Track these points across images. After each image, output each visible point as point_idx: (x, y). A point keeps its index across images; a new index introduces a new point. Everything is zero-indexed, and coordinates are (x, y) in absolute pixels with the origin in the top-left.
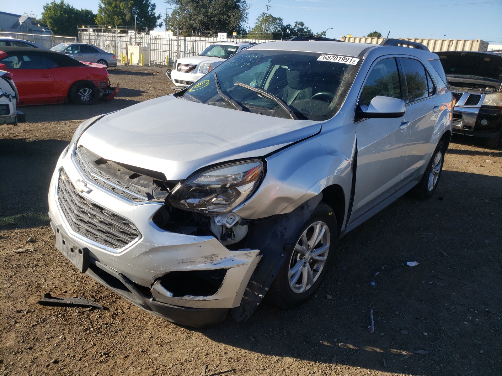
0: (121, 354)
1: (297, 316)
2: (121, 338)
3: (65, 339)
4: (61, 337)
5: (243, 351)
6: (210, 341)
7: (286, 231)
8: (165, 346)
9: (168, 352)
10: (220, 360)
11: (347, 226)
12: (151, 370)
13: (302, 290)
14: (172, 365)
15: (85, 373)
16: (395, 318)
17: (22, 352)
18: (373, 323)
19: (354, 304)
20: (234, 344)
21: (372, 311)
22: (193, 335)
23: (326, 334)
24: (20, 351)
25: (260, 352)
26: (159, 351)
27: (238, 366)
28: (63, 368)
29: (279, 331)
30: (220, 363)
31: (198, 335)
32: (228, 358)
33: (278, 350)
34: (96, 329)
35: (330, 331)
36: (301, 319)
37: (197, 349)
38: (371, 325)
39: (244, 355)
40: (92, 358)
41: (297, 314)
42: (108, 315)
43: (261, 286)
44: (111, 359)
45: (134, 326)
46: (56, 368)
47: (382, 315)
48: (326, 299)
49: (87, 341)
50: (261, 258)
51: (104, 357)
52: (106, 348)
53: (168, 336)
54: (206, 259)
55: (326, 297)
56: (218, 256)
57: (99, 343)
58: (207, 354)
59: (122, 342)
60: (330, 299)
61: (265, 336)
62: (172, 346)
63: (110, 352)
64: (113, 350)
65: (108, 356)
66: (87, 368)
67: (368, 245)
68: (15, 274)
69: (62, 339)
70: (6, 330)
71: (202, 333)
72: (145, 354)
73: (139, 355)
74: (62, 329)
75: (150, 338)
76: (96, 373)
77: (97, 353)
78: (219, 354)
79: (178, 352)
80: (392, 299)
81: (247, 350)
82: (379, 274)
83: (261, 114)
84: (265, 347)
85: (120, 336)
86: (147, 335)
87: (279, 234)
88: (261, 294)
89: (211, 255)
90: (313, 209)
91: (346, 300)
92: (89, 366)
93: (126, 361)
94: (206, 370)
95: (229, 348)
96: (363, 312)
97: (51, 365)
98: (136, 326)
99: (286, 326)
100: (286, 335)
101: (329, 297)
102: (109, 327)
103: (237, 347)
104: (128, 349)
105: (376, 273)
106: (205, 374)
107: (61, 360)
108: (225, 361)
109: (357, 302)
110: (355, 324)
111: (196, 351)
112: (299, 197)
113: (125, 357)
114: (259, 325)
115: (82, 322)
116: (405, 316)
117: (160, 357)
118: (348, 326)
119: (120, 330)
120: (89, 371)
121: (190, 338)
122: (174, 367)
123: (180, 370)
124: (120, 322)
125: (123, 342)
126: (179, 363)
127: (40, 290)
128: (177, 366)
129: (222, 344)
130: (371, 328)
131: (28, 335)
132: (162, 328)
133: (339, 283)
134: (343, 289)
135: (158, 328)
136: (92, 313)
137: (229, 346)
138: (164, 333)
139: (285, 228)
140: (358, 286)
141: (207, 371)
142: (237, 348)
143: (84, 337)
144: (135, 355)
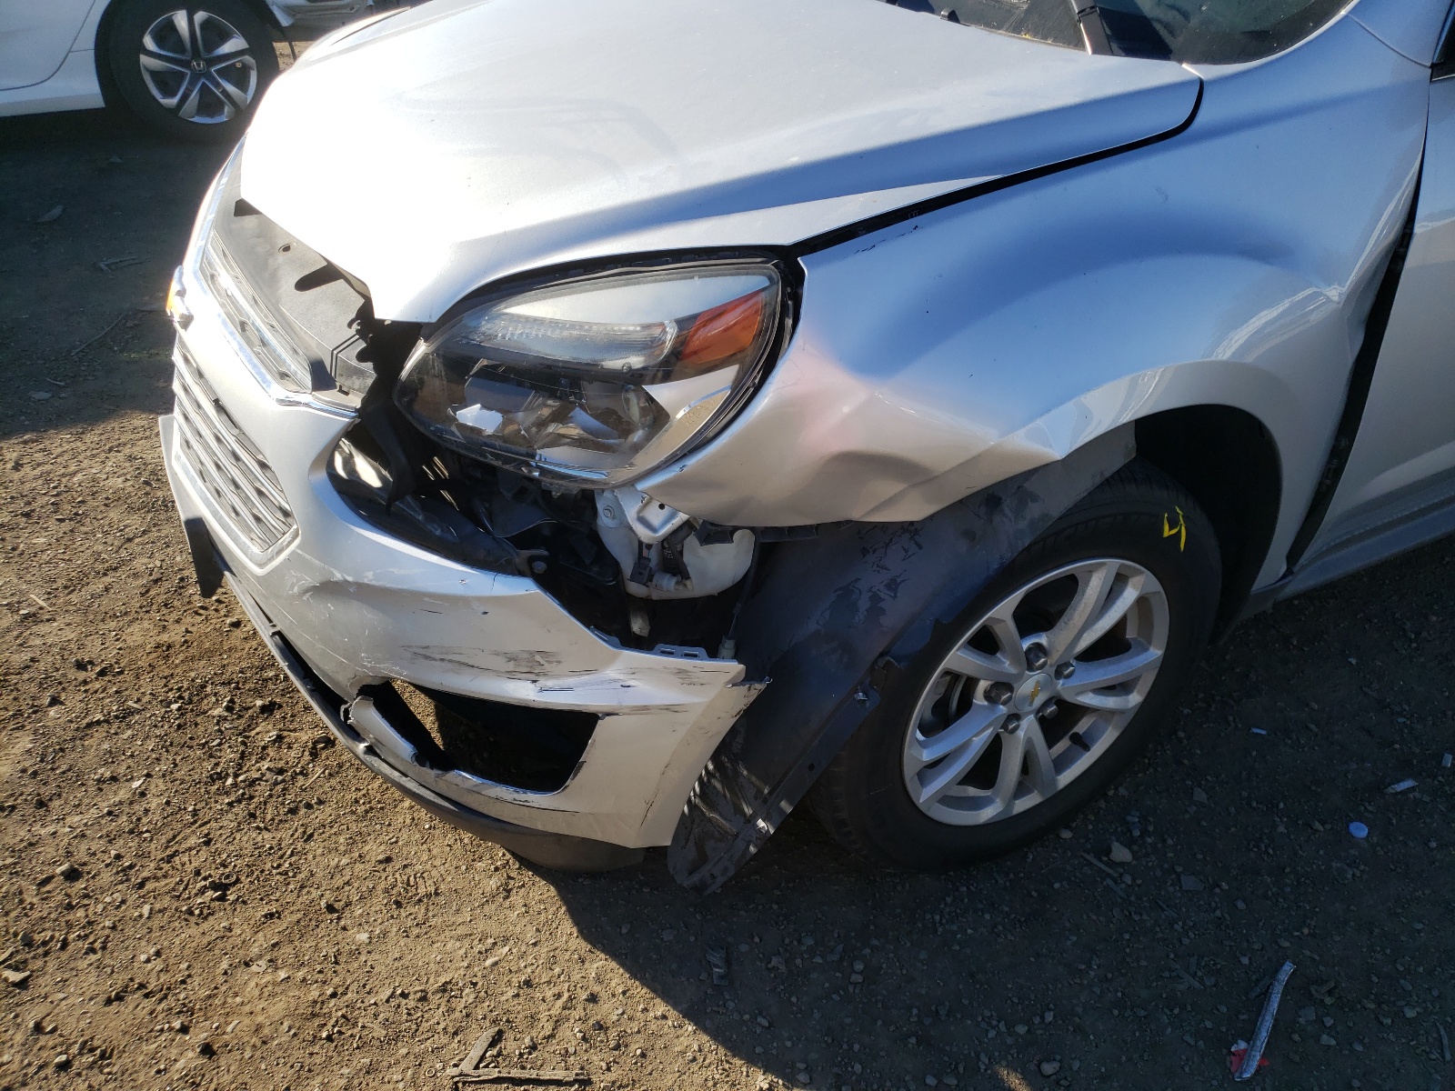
0: (262, 899)
1: (946, 904)
2: (296, 836)
3: (143, 794)
4: (136, 784)
5: (660, 1007)
6: (568, 927)
7: (895, 596)
8: (411, 909)
9: (407, 936)
10: (557, 1021)
11: (1296, 569)
12: (314, 994)
13: (987, 814)
14: (388, 993)
15: (122, 942)
16: (1391, 1037)
17: (11, 811)
18: (1264, 1035)
19: (1218, 913)
20: (638, 966)
21: (1288, 968)
22: (523, 886)
23: (1021, 1029)
24: (9, 806)
25: (718, 1035)
26: (380, 921)
27: (609, 1069)
28: (78, 903)
29: (835, 957)
30: (552, 1036)
31: (542, 892)
32: (591, 1022)
33: (789, 1044)
34: (241, 781)
35: (1049, 1017)
36: (955, 928)
37: (507, 949)
38: (1250, 1037)
39: (653, 1026)
40: (174, 890)
41: (949, 900)
42: (305, 738)
43: (766, 791)
44: (225, 909)
45: (357, 801)
46: (60, 897)
47: (1328, 1001)
48: (1105, 859)
49: (195, 822)
50: (754, 694)
51: (210, 894)
52: (233, 864)
53: (442, 867)
54: (512, 662)
55: (1108, 852)
56: (559, 662)
57: (224, 837)
58: (528, 983)
59: (289, 853)
60: (1122, 864)
61: (770, 966)
62: (430, 914)
63: (238, 881)
64: (247, 876)
65: (222, 898)
66: (139, 926)
67: (1424, 634)
68: (144, 532)
69: (135, 793)
70: (17, 721)
71: (557, 888)
72: (332, 921)
73: (310, 920)
74: (154, 756)
75: (380, 862)
76: (152, 951)
77: (198, 873)
78: (566, 995)
79: (435, 946)
80: (1419, 931)
81: (675, 1007)
82: (1412, 789)
83: (953, 17)
84: (747, 1017)
85: (296, 830)
86: (375, 850)
87: (864, 604)
88: (764, 821)
89: (532, 654)
90: (1056, 514)
91: (1189, 882)
92: (148, 918)
93: (261, 934)
94: (486, 1051)
95: (618, 977)
96: (1245, 961)
97: (55, 880)
98: (361, 802)
99: (875, 942)
100: (856, 984)
101: (1121, 853)
102: (281, 786)
103: (644, 983)
104: (291, 887)
105: (1398, 781)
106: (477, 1067)
107: (89, 873)
108: (570, 1034)
109: (1241, 905)
110: (1176, 1011)
111: (497, 958)
112: (954, 463)
113: (265, 916)
114: (775, 907)
115: (220, 744)
116: (1445, 1041)
117: (370, 948)
118: (1143, 1013)
119: (309, 806)
120: (139, 939)
121: (506, 898)
122: (393, 1002)
123: (407, 1021)
124: (324, 772)
125: (292, 855)
126: (416, 993)
127: (176, 603)
128: (404, 1002)
129: (602, 956)
130: (1242, 1056)
131: (61, 754)
132: (438, 832)
133: (1200, 795)
134: (1204, 823)
135: (427, 826)
136: (264, 720)
137: (621, 971)
138: (435, 852)
139: (893, 581)
140: (1281, 829)
141: (488, 1055)
142: (645, 990)
143: (195, 805)
144: (299, 915)
